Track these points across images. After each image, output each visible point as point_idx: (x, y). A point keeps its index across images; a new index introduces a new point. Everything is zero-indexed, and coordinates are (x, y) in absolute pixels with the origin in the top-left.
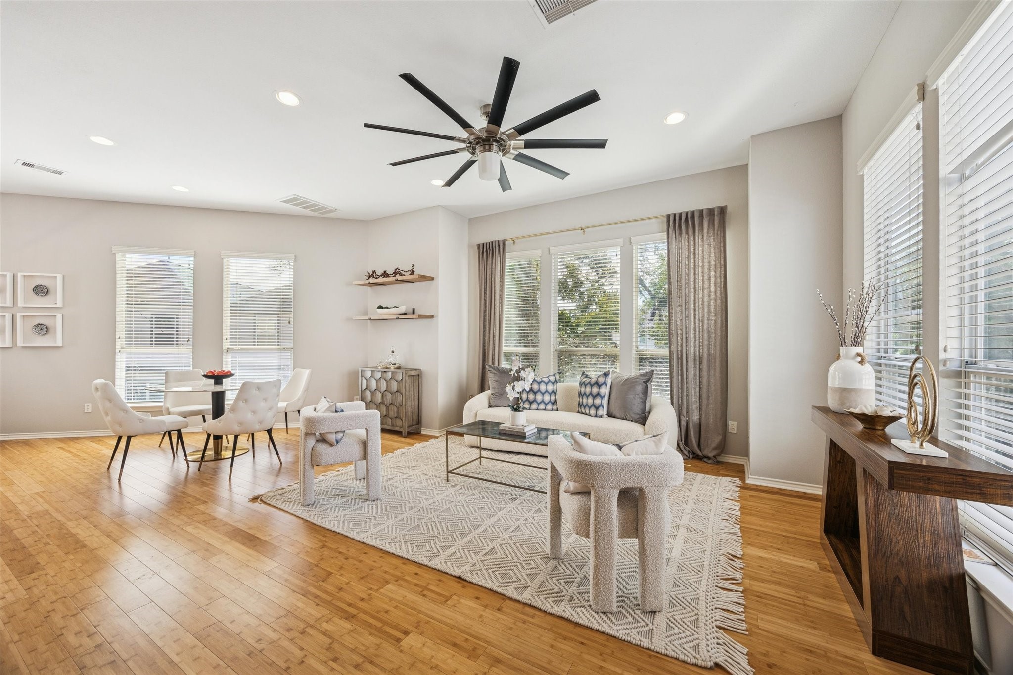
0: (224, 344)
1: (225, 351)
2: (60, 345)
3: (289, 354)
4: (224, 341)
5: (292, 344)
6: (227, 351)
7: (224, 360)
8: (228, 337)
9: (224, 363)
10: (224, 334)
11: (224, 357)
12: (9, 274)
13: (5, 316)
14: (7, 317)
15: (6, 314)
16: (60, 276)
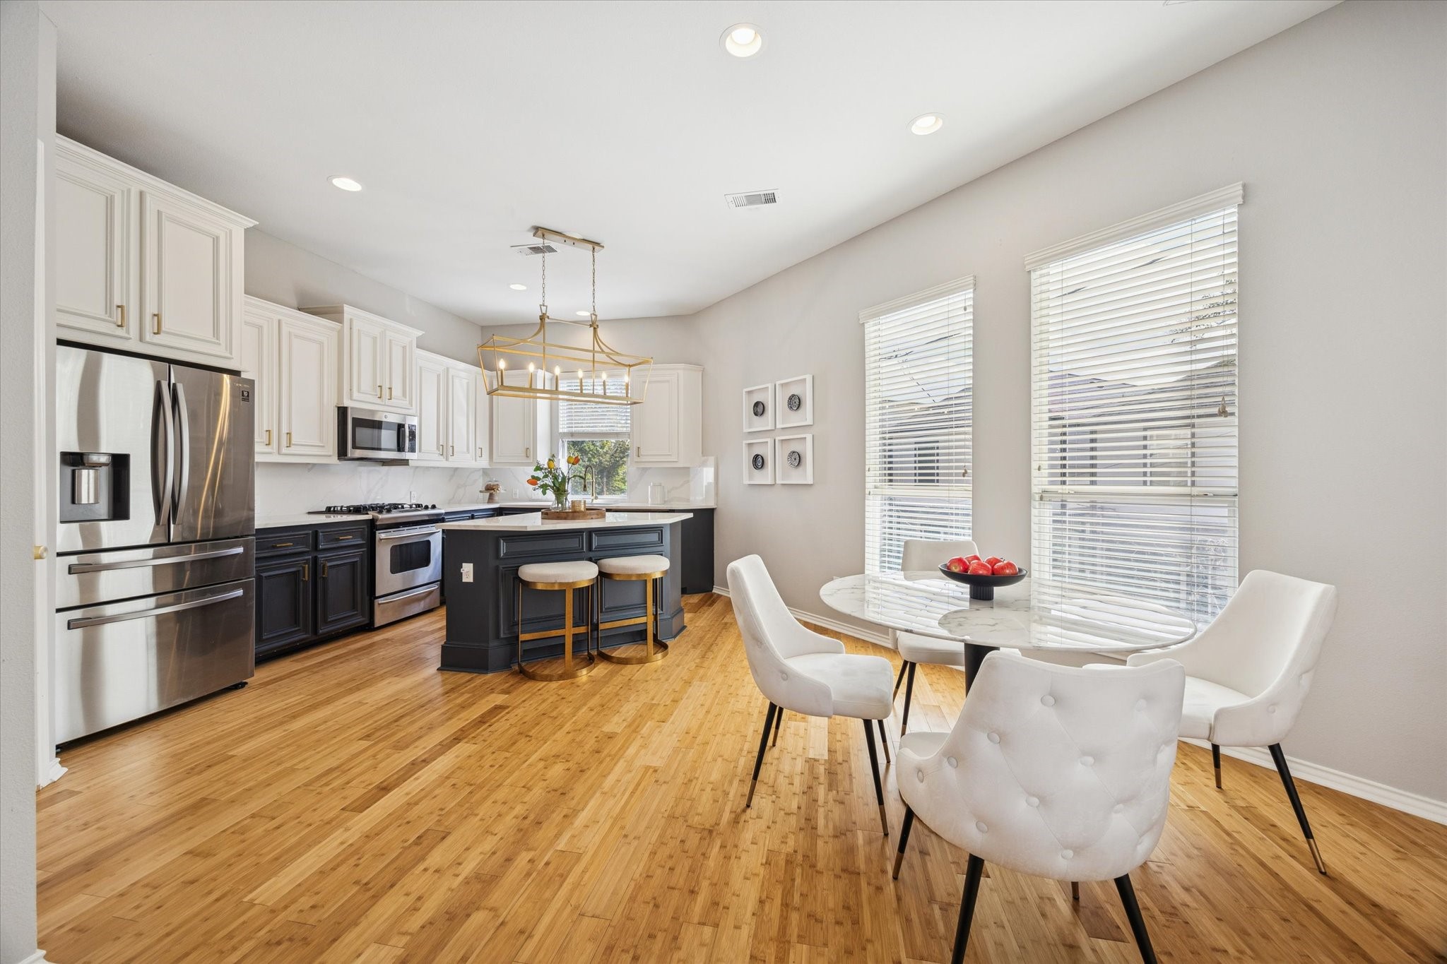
0: (1034, 481)
1: (1037, 497)
2: (810, 482)
3: (1225, 512)
4: (1034, 473)
5: (1235, 482)
6: (1041, 499)
7: (1034, 519)
8: (1045, 464)
9: (1034, 527)
10: (1034, 457)
11: (1034, 512)
12: (770, 386)
13: (767, 442)
14: (769, 444)
15: (768, 440)
16: (809, 378)
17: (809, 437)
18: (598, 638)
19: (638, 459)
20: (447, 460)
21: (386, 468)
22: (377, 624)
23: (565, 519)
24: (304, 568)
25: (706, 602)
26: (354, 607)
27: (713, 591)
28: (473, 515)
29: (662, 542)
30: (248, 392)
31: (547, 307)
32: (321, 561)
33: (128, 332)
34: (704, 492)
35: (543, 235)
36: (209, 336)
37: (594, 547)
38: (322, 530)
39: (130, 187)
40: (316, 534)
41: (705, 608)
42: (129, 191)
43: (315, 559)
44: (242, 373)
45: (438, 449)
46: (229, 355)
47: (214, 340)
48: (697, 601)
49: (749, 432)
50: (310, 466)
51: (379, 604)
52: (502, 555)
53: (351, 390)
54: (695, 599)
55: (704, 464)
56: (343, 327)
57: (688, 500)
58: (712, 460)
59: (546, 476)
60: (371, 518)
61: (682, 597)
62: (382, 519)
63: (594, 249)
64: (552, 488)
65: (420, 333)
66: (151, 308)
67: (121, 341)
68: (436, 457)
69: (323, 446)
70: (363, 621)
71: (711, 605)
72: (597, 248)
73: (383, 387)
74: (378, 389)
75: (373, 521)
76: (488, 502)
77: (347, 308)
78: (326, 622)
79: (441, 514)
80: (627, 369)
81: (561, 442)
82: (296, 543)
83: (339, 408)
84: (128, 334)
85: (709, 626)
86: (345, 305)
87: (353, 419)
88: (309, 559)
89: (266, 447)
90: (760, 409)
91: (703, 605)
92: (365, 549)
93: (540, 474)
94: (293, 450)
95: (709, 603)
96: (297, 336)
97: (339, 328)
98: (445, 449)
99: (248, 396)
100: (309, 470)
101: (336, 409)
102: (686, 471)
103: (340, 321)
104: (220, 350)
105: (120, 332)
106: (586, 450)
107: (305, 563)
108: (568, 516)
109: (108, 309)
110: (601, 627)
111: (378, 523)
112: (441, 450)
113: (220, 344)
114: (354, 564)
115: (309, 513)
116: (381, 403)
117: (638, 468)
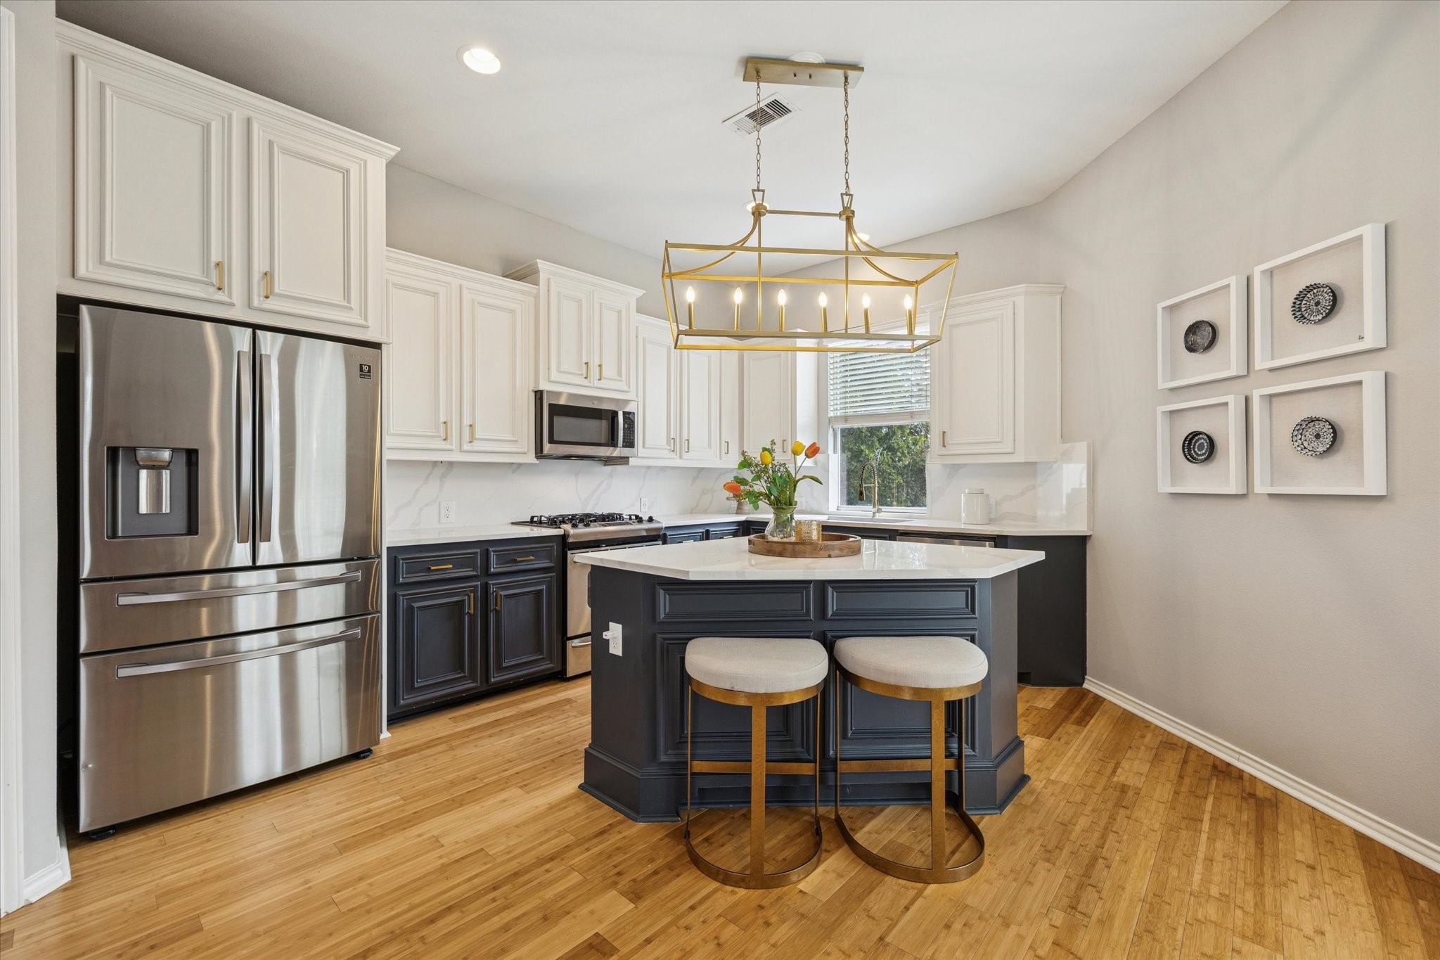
2: (1375, 488)
12: (1235, 283)
13: (1226, 404)
14: (1231, 406)
15: (1230, 399)
16: (1371, 235)
17: (1372, 380)
18: (836, 786)
19: (944, 451)
20: (681, 457)
21: (609, 468)
22: (570, 673)
23: (781, 555)
24: (469, 597)
25: (1071, 712)
26: (539, 649)
27: (1086, 686)
28: (708, 531)
29: (973, 611)
30: (369, 367)
31: (763, 191)
32: (492, 589)
33: (230, 296)
34: (1064, 502)
35: (758, 72)
36: (339, 299)
37: (830, 613)
38: (494, 549)
39: (231, 111)
40: (486, 555)
41: (1070, 728)
42: (230, 116)
43: (485, 587)
44: (383, 345)
45: (668, 443)
46: (363, 322)
47: (345, 304)
48: (1051, 705)
49: (1172, 390)
50: (515, 467)
51: (573, 647)
52: (662, 616)
53: (548, 369)
54: (1047, 698)
55: (1066, 457)
56: (539, 290)
57: (1034, 519)
58: (1081, 448)
59: (758, 477)
60: (563, 533)
61: (1020, 689)
62: (575, 536)
63: (846, 78)
64: (768, 496)
65: (640, 293)
66: (259, 266)
67: (222, 307)
68: (666, 453)
69: (516, 441)
70: (552, 668)
71: (1082, 722)
72: (851, 74)
73: (591, 365)
74: (585, 366)
75: (564, 537)
76: (737, 513)
77: (542, 265)
78: (500, 668)
79: (660, 529)
80: (913, 289)
81: (831, 431)
82: (458, 564)
83: (536, 392)
84: (231, 298)
85: (1082, 786)
86: (538, 260)
87: (550, 405)
88: (477, 585)
89: (444, 442)
90: (1203, 337)
91: (1065, 719)
92: (555, 574)
93: (747, 474)
94: (477, 446)
95: (1077, 714)
96: (481, 304)
97: (535, 291)
98: (678, 444)
99: (369, 371)
100: (514, 472)
101: (534, 394)
102: (1030, 469)
103: (536, 283)
104: (354, 318)
105: (220, 296)
106: (894, 447)
107: (471, 591)
108: (784, 549)
109: (206, 270)
110: (843, 767)
111: (571, 540)
112: (672, 446)
113: (351, 309)
114: (539, 592)
115: (513, 523)
116: (588, 384)
117: (944, 465)
